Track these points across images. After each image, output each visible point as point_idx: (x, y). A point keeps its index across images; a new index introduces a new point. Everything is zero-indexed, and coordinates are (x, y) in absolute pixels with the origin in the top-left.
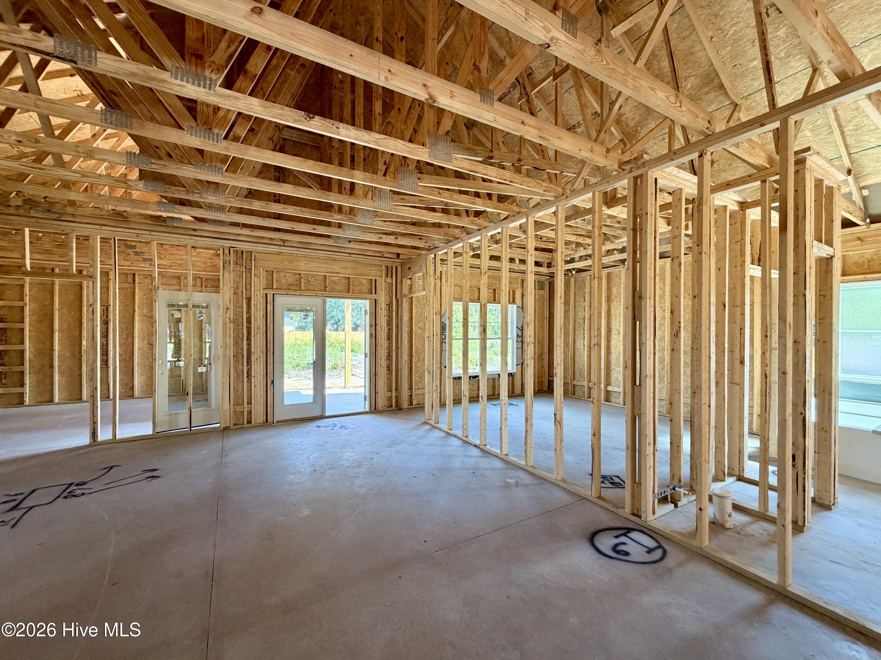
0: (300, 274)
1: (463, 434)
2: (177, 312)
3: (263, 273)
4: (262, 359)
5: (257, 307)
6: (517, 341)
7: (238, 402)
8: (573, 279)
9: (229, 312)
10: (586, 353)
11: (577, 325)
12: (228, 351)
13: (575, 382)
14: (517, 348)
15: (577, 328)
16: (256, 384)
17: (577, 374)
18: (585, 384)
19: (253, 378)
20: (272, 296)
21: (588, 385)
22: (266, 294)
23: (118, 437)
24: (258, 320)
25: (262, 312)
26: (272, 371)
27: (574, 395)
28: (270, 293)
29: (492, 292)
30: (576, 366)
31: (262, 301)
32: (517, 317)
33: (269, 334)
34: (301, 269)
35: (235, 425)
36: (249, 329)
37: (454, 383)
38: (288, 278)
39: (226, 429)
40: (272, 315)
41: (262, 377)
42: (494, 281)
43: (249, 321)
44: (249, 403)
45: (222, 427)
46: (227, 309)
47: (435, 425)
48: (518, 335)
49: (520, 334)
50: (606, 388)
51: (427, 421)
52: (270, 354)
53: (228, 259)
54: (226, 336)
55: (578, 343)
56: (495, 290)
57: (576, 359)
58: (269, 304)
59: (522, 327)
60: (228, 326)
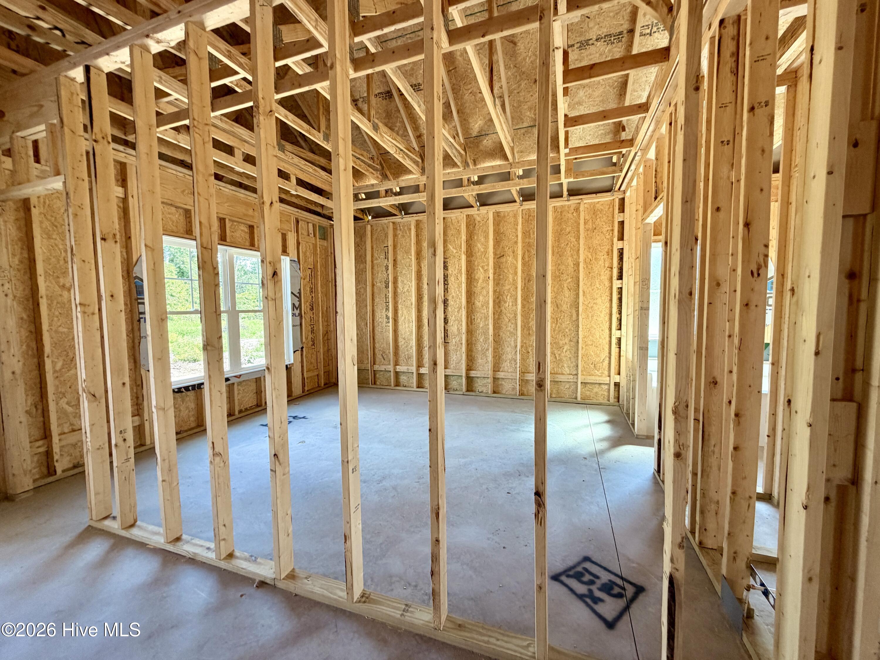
1: (218, 555)
6: (294, 315)
8: (369, 227)
10: (391, 328)
11: (376, 290)
13: (376, 367)
14: (293, 326)
15: (376, 295)
17: (379, 356)
18: (391, 368)
21: (395, 369)
27: (375, 384)
29: (246, 230)
30: (377, 345)
32: (292, 277)
37: (174, 398)
42: (251, 212)
47: (124, 533)
48: (294, 305)
49: (297, 304)
50: (418, 370)
51: (99, 525)
55: (378, 315)
56: (251, 227)
57: (377, 337)
59: (300, 293)
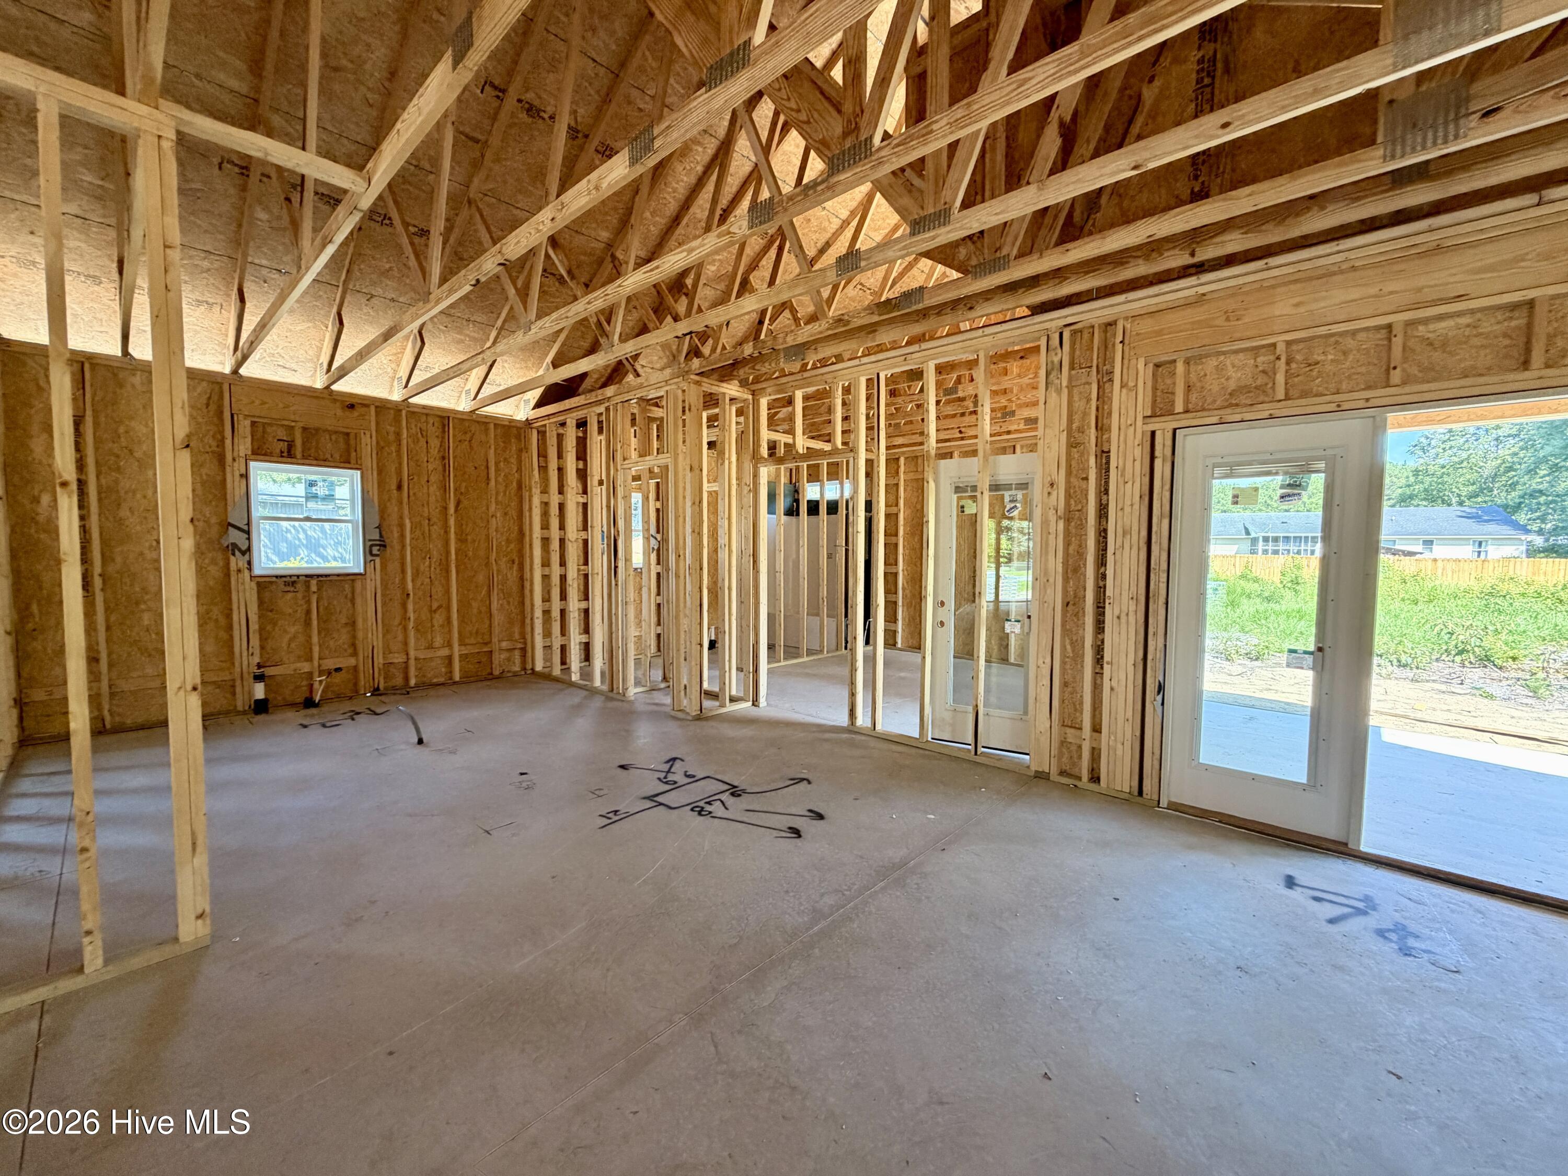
0: (1274, 345)
2: (970, 502)
3: (1143, 371)
4: (1132, 618)
5: (1123, 475)
7: (1070, 723)
9: (1054, 493)
12: (1050, 591)
16: (1114, 684)
19: (1106, 667)
20: (1169, 435)
22: (1153, 433)
23: (879, 727)
24: (1127, 509)
25: (1137, 485)
26: (1160, 655)
28: (1163, 427)
31: (1139, 453)
33: (1155, 548)
34: (1276, 328)
35: (1062, 773)
36: (1102, 534)
38: (1231, 372)
39: (1041, 776)
40: (1167, 494)
41: (1131, 669)
43: (1103, 512)
44: (1097, 729)
45: (1033, 768)
46: (1052, 485)
52: (1157, 607)
53: (1056, 360)
54: (1047, 553)
58: (1158, 463)
60: (1052, 529)
